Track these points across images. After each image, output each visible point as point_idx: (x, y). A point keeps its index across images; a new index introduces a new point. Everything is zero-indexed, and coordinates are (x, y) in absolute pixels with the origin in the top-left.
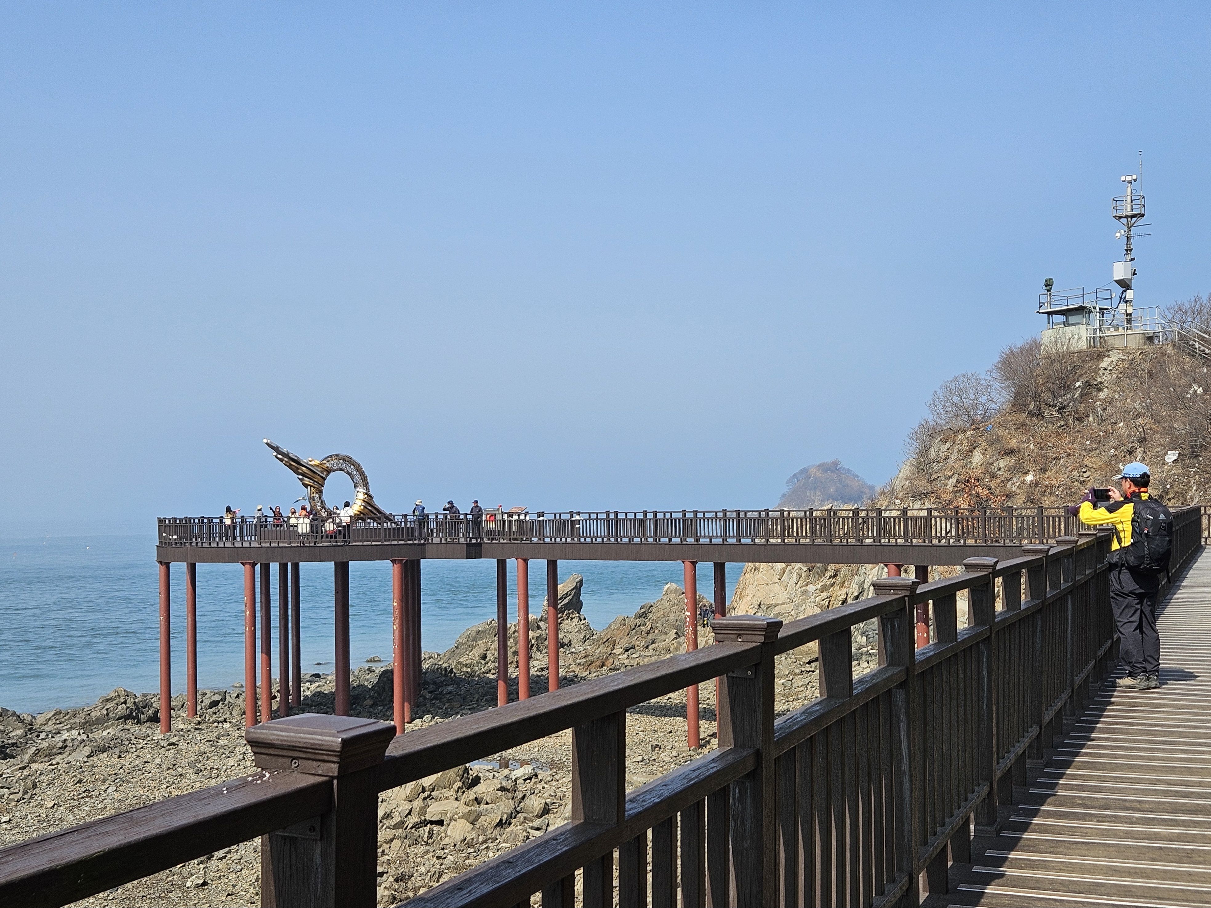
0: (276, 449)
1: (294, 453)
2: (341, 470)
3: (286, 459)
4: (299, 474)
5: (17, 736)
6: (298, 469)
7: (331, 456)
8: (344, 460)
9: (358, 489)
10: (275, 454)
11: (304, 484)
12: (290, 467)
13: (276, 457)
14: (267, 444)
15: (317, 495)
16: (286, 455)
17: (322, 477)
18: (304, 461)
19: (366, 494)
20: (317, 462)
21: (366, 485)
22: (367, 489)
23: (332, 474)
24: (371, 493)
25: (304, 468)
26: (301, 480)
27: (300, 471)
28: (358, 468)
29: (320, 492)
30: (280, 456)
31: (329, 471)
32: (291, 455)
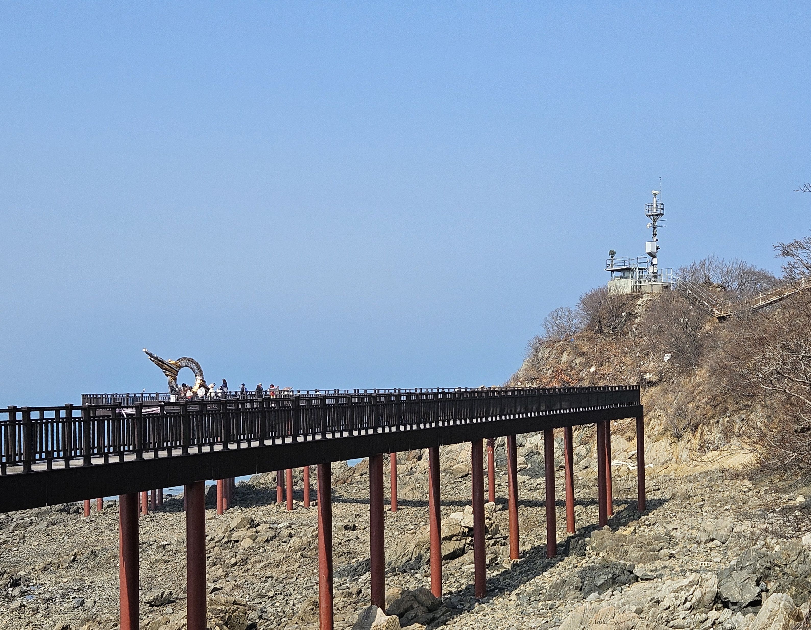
0: (151, 355)
1: (160, 357)
2: (188, 366)
3: (156, 361)
7: (181, 359)
8: (189, 360)
9: (197, 377)
11: (166, 375)
12: (158, 365)
14: (146, 352)
15: (174, 381)
16: (156, 358)
17: (176, 370)
18: (166, 361)
20: (173, 362)
22: (203, 377)
23: (182, 369)
26: (164, 372)
27: (164, 367)
28: (197, 365)
29: (176, 379)
30: (152, 359)
31: (180, 367)
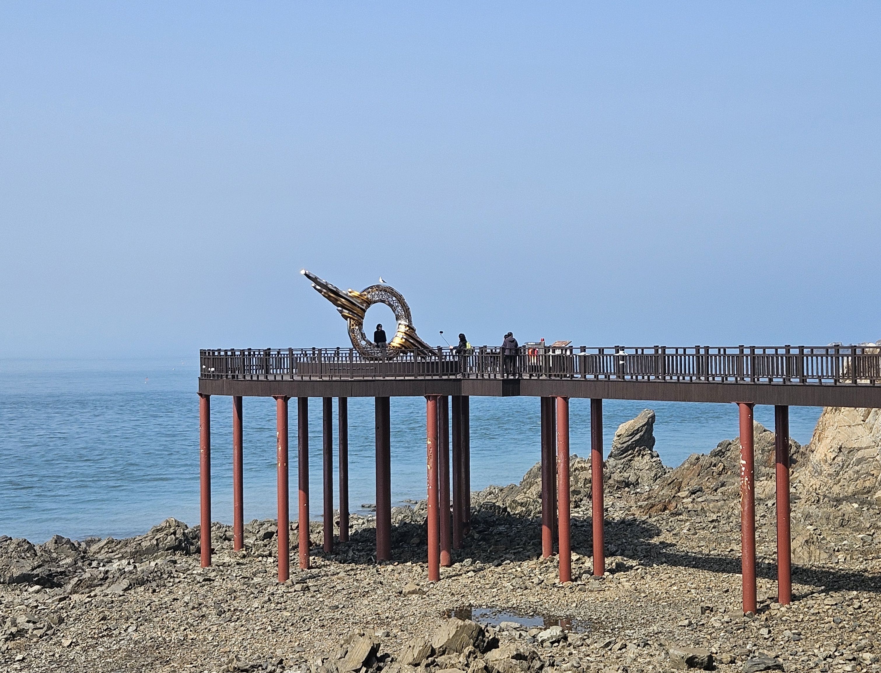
0: (315, 280)
1: (333, 283)
2: (383, 301)
3: (324, 291)
4: (338, 306)
5: (66, 564)
6: (337, 300)
7: (371, 287)
8: (385, 291)
9: (399, 322)
10: (313, 285)
11: (343, 316)
12: (329, 298)
13: (315, 287)
14: (306, 274)
15: (357, 328)
16: (324, 286)
17: (361, 309)
18: (343, 291)
19: (408, 326)
20: (356, 293)
21: (408, 316)
22: (410, 321)
23: (372, 306)
24: (414, 325)
25: (343, 300)
26: (341, 312)
27: (339, 303)
28: (400, 299)
29: (360, 324)
30: (318, 287)
31: (369, 303)
32: (330, 286)
